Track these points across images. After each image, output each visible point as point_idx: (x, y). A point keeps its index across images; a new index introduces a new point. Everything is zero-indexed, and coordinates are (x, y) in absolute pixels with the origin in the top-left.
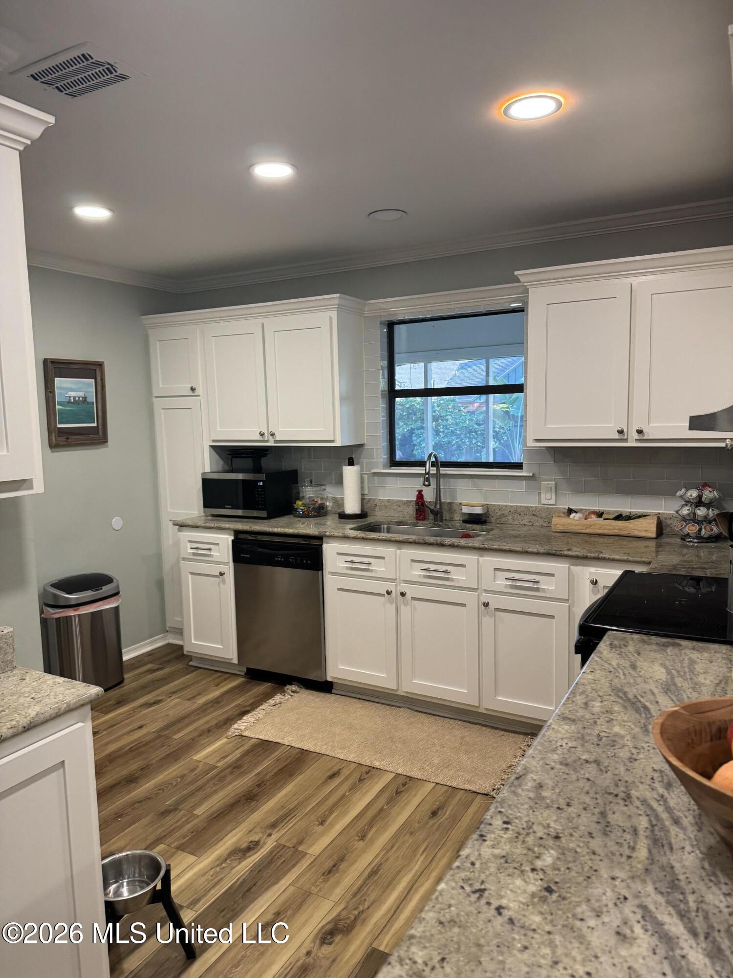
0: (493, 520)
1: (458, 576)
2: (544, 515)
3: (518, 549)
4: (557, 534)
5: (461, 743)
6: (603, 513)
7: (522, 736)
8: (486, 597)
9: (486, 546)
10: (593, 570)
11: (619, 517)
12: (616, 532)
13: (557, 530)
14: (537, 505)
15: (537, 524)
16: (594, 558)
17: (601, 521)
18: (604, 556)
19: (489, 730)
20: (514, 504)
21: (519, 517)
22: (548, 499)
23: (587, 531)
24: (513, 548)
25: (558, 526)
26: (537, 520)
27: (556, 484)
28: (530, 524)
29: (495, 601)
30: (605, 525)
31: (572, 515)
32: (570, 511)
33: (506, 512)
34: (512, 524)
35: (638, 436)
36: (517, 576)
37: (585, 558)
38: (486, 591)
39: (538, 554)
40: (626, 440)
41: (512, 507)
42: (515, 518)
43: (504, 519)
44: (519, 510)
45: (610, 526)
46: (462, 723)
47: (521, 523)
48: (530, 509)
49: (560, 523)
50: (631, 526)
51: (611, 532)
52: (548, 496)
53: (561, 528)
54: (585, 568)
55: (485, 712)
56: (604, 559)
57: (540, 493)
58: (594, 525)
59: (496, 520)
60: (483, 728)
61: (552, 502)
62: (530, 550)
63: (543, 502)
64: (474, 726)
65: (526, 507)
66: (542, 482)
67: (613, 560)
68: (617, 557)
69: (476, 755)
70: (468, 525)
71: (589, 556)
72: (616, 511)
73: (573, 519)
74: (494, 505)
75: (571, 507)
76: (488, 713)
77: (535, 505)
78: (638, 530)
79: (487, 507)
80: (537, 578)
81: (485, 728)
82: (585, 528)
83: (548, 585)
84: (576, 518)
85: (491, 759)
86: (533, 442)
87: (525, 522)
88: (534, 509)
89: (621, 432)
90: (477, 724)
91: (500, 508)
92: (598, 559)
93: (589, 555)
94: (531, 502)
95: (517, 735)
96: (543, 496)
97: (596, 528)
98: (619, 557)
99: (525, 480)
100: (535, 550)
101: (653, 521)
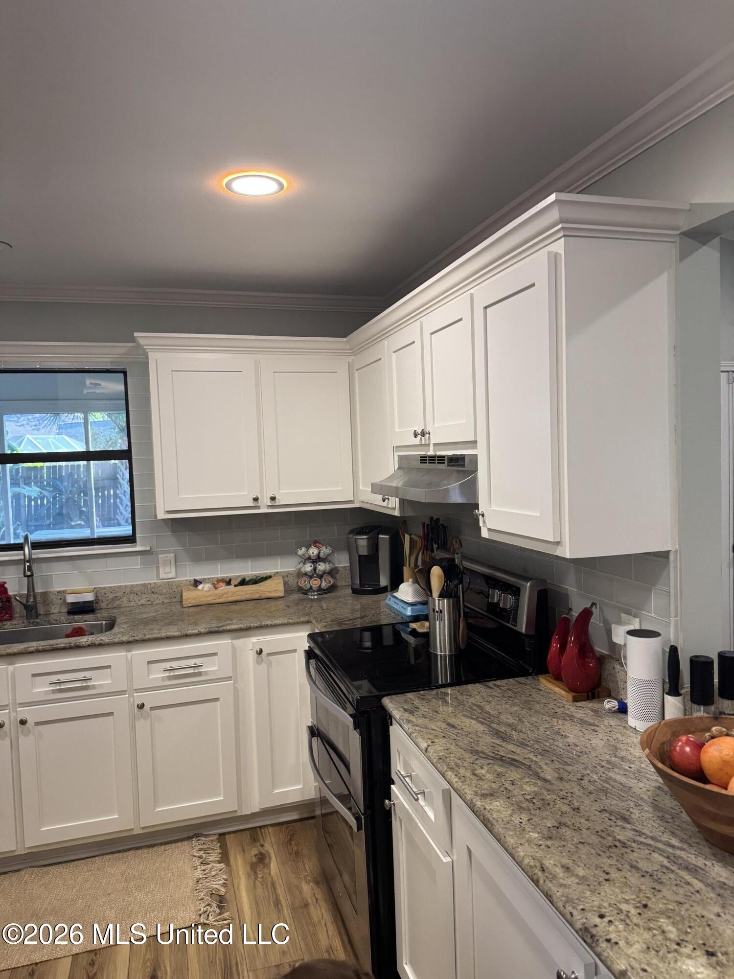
0: (103, 605)
1: (102, 681)
2: (164, 591)
3: (176, 634)
4: (191, 609)
5: (126, 881)
6: (230, 580)
7: (186, 843)
8: (139, 698)
9: (137, 638)
10: (254, 639)
11: (243, 582)
12: (248, 597)
13: (190, 605)
14: (155, 581)
15: (158, 602)
16: (257, 627)
17: (231, 588)
18: (266, 623)
19: (145, 851)
20: (128, 584)
21: (136, 597)
22: (168, 573)
23: (221, 600)
24: (169, 634)
25: (189, 600)
26: (158, 598)
27: (175, 555)
28: (149, 603)
29: (150, 699)
30: (236, 591)
31: (200, 587)
32: (196, 583)
33: (119, 594)
34: (128, 607)
35: (271, 502)
36: (175, 664)
37: (248, 629)
38: (137, 690)
39: (199, 635)
40: (258, 507)
41: (126, 587)
42: (131, 600)
43: (118, 603)
44: (135, 590)
45: (243, 591)
46: (110, 856)
47: (139, 604)
48: (149, 586)
49: (191, 596)
50: (262, 588)
51: (243, 598)
52: (167, 569)
53: (194, 602)
54: (247, 639)
55: (141, 832)
56: (267, 626)
57: (158, 568)
58: (227, 593)
59: (107, 605)
60: (137, 851)
61: (172, 575)
62: (190, 632)
63: (161, 577)
64: (127, 853)
65: (144, 585)
66: (160, 556)
67: (275, 626)
68: (278, 622)
69: (152, 886)
70: (76, 617)
71: (252, 627)
72: (239, 576)
73: (202, 590)
74: (105, 588)
75: (196, 578)
76: (145, 831)
77: (153, 582)
78: (269, 592)
79: (97, 592)
80: (198, 661)
81: (140, 851)
82: (218, 597)
83: (210, 667)
84: (205, 589)
85: (172, 883)
86: (165, 514)
87: (143, 602)
88: (153, 586)
89: (256, 500)
90: (128, 850)
91: (112, 590)
92: (261, 627)
93: (252, 625)
94: (148, 578)
95: (180, 843)
96: (161, 570)
97: (229, 595)
98: (281, 622)
99: (140, 555)
100: (196, 631)
101: (279, 581)
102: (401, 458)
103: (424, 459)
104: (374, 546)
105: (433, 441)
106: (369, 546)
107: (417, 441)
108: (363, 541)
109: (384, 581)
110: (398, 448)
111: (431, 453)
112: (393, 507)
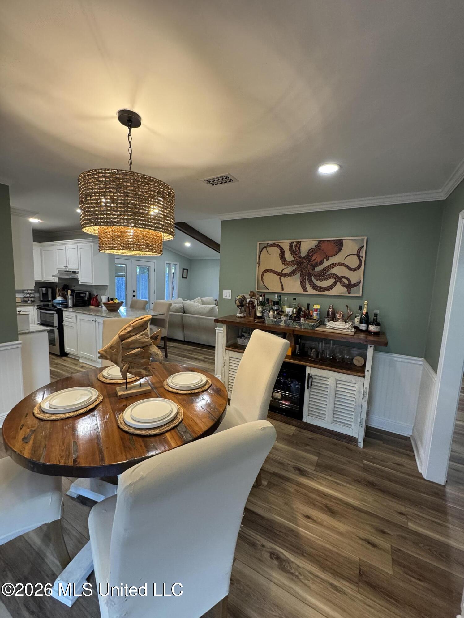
102: (58, 271)
103: (65, 271)
104: (47, 291)
105: (68, 268)
106: (46, 290)
107: (64, 268)
108: (44, 290)
109: (50, 299)
110: (57, 269)
111: (68, 270)
112: (56, 280)
